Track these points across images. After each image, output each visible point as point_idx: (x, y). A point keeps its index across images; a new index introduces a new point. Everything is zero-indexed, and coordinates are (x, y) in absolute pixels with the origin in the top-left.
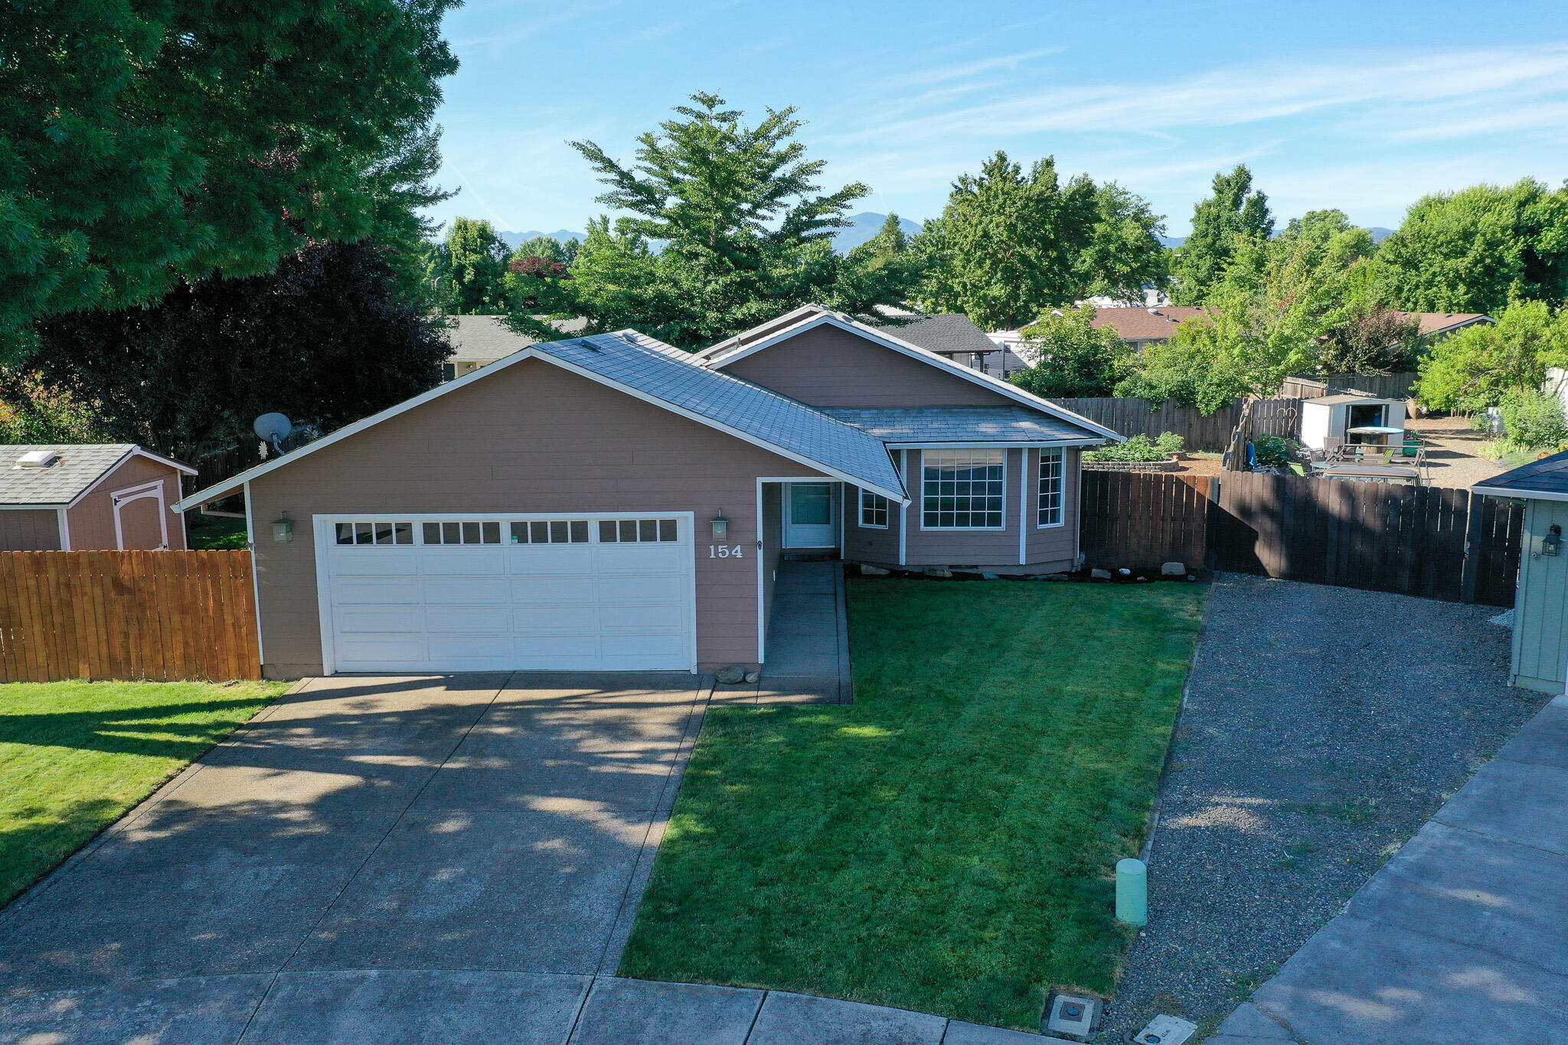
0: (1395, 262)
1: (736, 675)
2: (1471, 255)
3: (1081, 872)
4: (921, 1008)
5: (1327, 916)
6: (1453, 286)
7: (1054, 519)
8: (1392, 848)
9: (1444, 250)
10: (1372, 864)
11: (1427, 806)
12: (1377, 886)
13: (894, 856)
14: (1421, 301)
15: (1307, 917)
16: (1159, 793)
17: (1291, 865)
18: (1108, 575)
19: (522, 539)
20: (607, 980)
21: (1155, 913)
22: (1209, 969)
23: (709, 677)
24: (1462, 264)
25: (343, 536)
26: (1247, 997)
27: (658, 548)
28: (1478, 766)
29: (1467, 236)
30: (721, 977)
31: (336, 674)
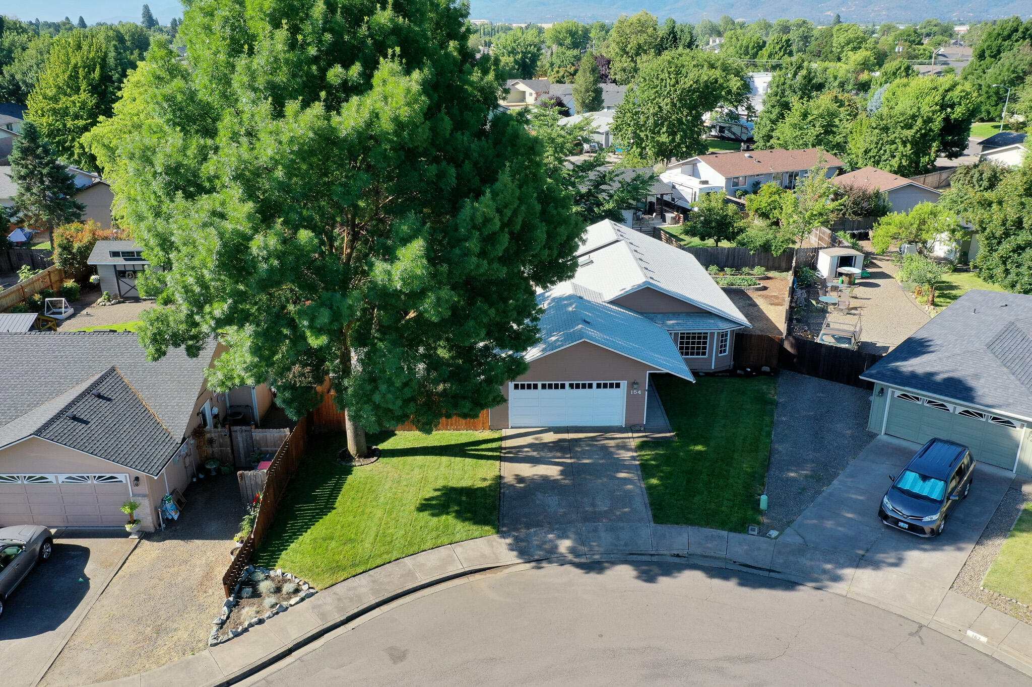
0: (876, 128)
1: (638, 428)
2: (916, 128)
3: (751, 496)
4: (722, 530)
5: (807, 506)
6: (904, 143)
7: (725, 351)
8: (825, 488)
9: (902, 125)
10: (819, 492)
11: (836, 475)
12: (820, 499)
13: (706, 493)
14: (888, 152)
15: (803, 507)
16: (768, 471)
17: (800, 493)
18: (743, 373)
19: (572, 388)
20: (652, 524)
21: (769, 506)
22: (781, 520)
23: (630, 428)
24: (909, 133)
25: (516, 387)
26: (789, 526)
27: (615, 390)
28: (851, 462)
29: (914, 117)
30: (677, 524)
31: (512, 428)
